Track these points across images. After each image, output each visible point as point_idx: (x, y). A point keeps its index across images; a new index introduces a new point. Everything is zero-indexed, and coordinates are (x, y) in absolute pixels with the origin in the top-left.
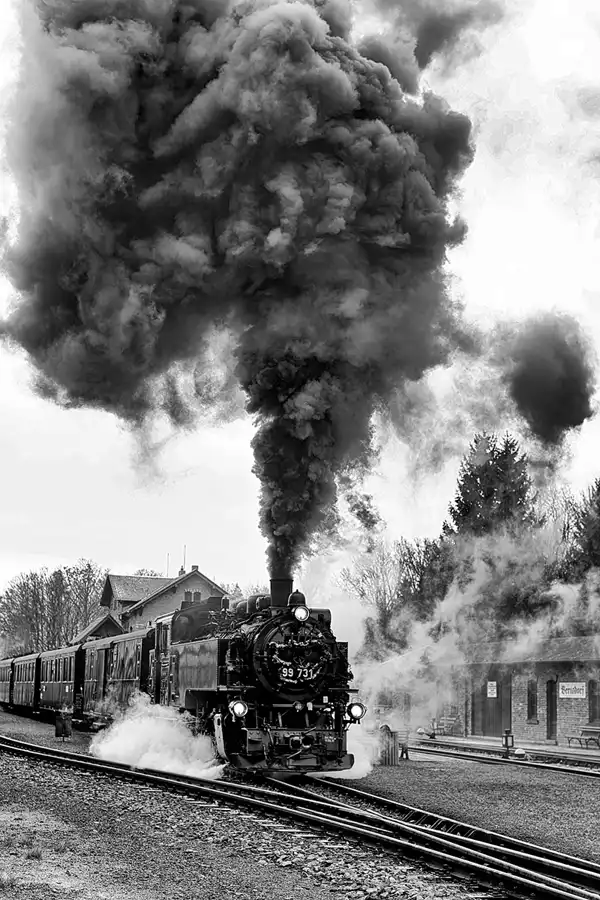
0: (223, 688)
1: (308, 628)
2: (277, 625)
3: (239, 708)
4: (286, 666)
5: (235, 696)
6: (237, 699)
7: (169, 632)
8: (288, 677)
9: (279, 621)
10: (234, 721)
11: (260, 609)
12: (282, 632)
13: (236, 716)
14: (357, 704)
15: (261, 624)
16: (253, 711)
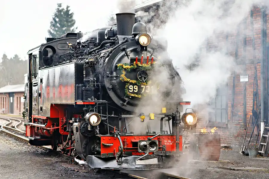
0: (80, 102)
1: (149, 52)
2: (124, 50)
3: (94, 119)
4: (131, 84)
5: (90, 108)
6: (92, 111)
7: (38, 60)
8: (133, 93)
9: (125, 47)
10: (89, 129)
11: (108, 39)
12: (127, 55)
13: (91, 125)
14: (190, 114)
15: (110, 50)
16: (105, 121)
